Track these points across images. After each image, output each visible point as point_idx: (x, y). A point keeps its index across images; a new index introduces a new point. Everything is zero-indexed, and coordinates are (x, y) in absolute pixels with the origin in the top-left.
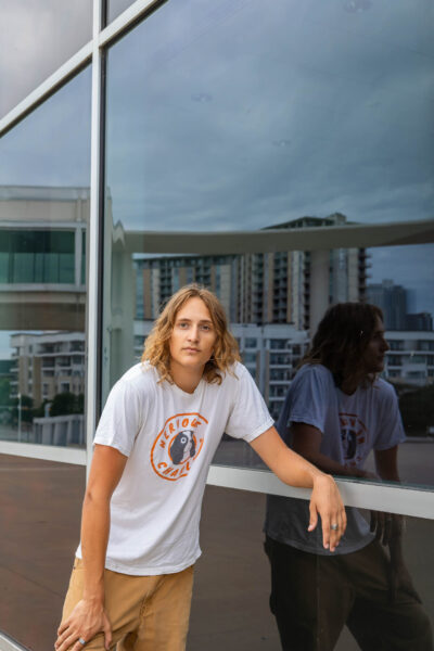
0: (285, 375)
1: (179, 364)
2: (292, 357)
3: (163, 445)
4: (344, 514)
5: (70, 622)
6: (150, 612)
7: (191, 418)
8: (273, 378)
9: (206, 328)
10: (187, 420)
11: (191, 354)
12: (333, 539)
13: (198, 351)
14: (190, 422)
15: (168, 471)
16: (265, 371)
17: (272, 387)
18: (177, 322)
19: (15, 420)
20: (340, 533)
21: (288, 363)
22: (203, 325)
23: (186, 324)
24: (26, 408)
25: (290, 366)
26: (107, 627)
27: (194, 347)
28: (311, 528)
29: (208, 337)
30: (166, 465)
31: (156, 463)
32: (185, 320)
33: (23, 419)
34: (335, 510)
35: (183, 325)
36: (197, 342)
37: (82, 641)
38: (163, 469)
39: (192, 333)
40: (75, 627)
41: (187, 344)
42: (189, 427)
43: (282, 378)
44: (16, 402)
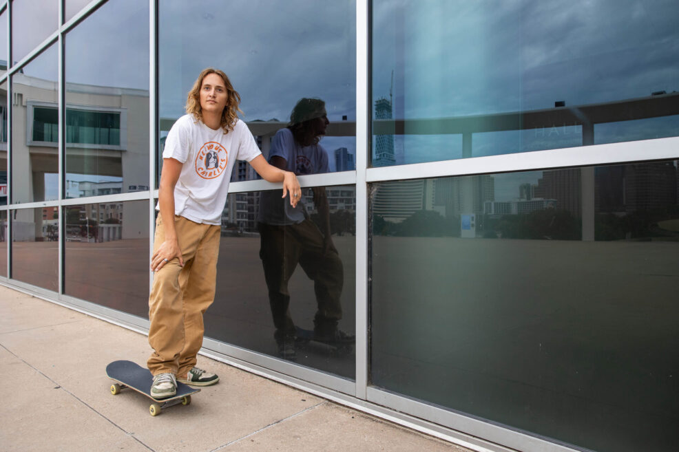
0: (244, 207)
1: (206, 110)
2: (247, 197)
3: (201, 158)
4: (300, 190)
5: (159, 252)
6: (201, 248)
7: (215, 145)
8: (238, 209)
9: (220, 90)
10: (213, 145)
11: (211, 104)
12: (295, 201)
13: (215, 102)
14: (214, 147)
15: (203, 173)
16: (233, 204)
17: (238, 214)
18: (203, 87)
19: (85, 232)
20: (298, 199)
21: (245, 201)
22: (218, 89)
23: (208, 87)
24: (91, 226)
25: (246, 202)
26: (179, 255)
27: (213, 99)
28: (284, 196)
29: (222, 96)
30: (202, 169)
31: (198, 168)
32: (207, 85)
33: (90, 232)
34: (296, 187)
35: (207, 88)
36: (214, 97)
37: (166, 260)
38: (200, 171)
39: (212, 92)
40: (162, 254)
41: (209, 98)
42: (213, 150)
43: (242, 209)
44: (85, 223)
